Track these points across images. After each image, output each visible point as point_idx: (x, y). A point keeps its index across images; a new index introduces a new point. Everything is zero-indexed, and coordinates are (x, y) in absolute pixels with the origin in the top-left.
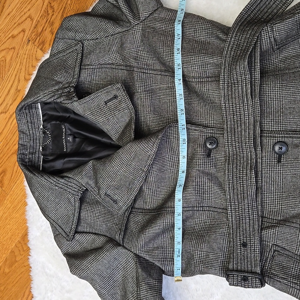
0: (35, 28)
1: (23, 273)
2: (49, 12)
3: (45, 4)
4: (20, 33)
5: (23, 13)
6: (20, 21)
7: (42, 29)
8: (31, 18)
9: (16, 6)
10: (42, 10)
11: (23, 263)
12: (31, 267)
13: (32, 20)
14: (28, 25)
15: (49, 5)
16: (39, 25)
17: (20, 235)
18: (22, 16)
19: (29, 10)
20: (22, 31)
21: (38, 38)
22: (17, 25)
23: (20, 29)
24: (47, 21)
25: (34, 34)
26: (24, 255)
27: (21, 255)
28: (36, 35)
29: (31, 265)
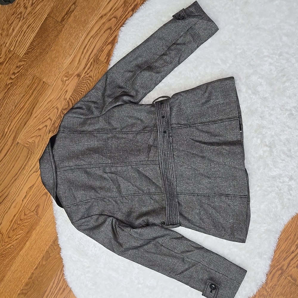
0: (53, 124)
1: (55, 263)
2: (62, 116)
3: (59, 112)
4: (43, 127)
5: (45, 117)
6: (43, 121)
7: (58, 125)
8: (50, 119)
9: (40, 113)
10: (58, 115)
11: (55, 257)
12: (62, 259)
13: (51, 120)
14: (48, 123)
15: (61, 112)
16: (56, 123)
17: (52, 241)
18: (45, 118)
19: (49, 115)
20: (45, 126)
21: (56, 130)
22: (42, 123)
23: (44, 125)
24: (60, 121)
25: (53, 128)
26: (55, 252)
27: (53, 252)
28: (54, 128)
29: (63, 258)
